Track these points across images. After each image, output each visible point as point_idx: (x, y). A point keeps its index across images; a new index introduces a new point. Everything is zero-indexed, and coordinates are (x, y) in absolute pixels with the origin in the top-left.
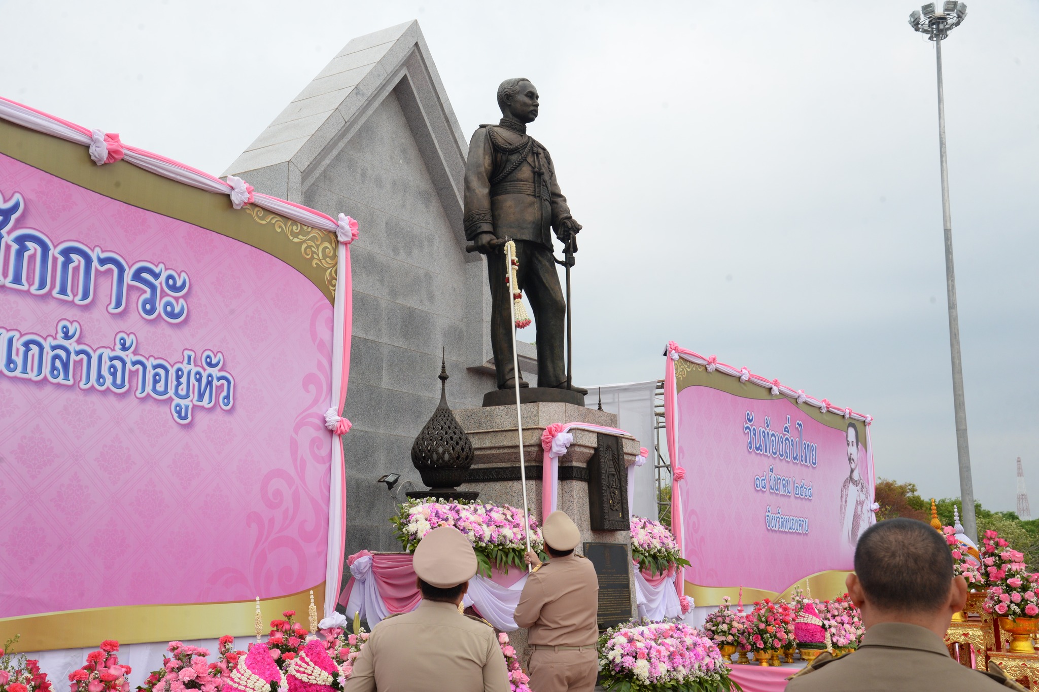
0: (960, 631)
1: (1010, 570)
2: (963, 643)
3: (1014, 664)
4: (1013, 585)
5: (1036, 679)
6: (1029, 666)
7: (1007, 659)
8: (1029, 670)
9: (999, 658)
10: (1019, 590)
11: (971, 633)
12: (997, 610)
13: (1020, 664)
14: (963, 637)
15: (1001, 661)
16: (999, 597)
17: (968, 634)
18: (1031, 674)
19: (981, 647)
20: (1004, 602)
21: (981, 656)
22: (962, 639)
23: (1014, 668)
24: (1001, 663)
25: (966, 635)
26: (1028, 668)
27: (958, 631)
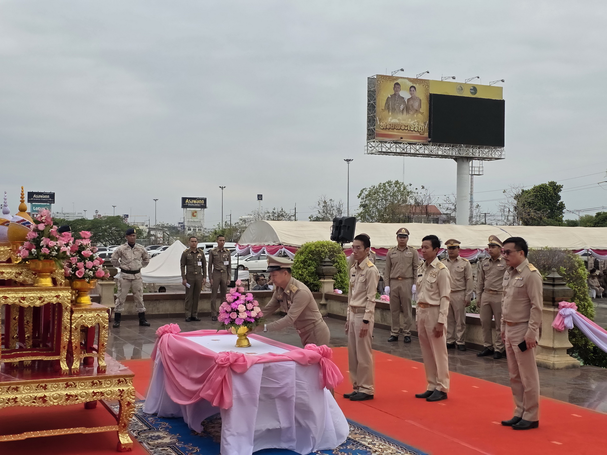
0: (53, 294)
1: (82, 245)
2: (55, 303)
3: (91, 316)
4: (86, 256)
5: (105, 324)
6: (101, 316)
7: (85, 312)
8: (100, 319)
9: (80, 312)
10: (88, 259)
11: (61, 294)
12: (77, 274)
13: (95, 315)
14: (55, 298)
15: (82, 314)
16: (76, 265)
17: (59, 296)
18: (102, 321)
19: (69, 305)
20: (81, 268)
21: (68, 312)
22: (54, 301)
23: (90, 319)
24: (82, 316)
25: (57, 297)
26: (101, 317)
27: (52, 294)
